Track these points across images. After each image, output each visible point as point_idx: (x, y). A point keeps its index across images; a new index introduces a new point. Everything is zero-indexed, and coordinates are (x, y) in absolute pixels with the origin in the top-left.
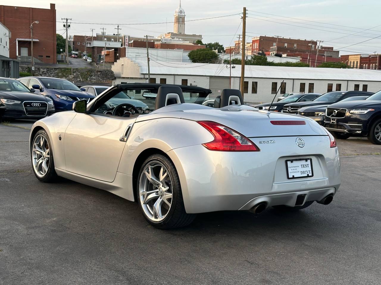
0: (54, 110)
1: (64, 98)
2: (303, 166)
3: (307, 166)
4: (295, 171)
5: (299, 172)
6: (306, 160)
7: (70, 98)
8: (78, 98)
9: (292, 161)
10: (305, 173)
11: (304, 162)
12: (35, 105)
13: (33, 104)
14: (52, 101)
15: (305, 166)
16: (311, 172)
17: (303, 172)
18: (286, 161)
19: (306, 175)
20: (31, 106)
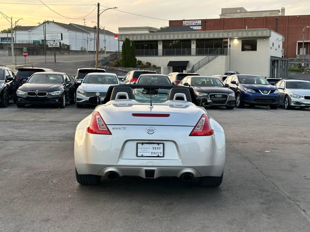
0: (235, 100)
1: (249, 90)
2: (154, 148)
3: (159, 148)
4: (145, 151)
5: (149, 152)
6: (158, 144)
7: (253, 91)
8: (260, 90)
9: (142, 144)
10: (156, 153)
11: (156, 146)
12: (218, 97)
13: (216, 96)
14: (234, 93)
15: (157, 148)
16: (162, 153)
17: (154, 153)
18: (137, 144)
19: (157, 155)
20: (215, 97)
